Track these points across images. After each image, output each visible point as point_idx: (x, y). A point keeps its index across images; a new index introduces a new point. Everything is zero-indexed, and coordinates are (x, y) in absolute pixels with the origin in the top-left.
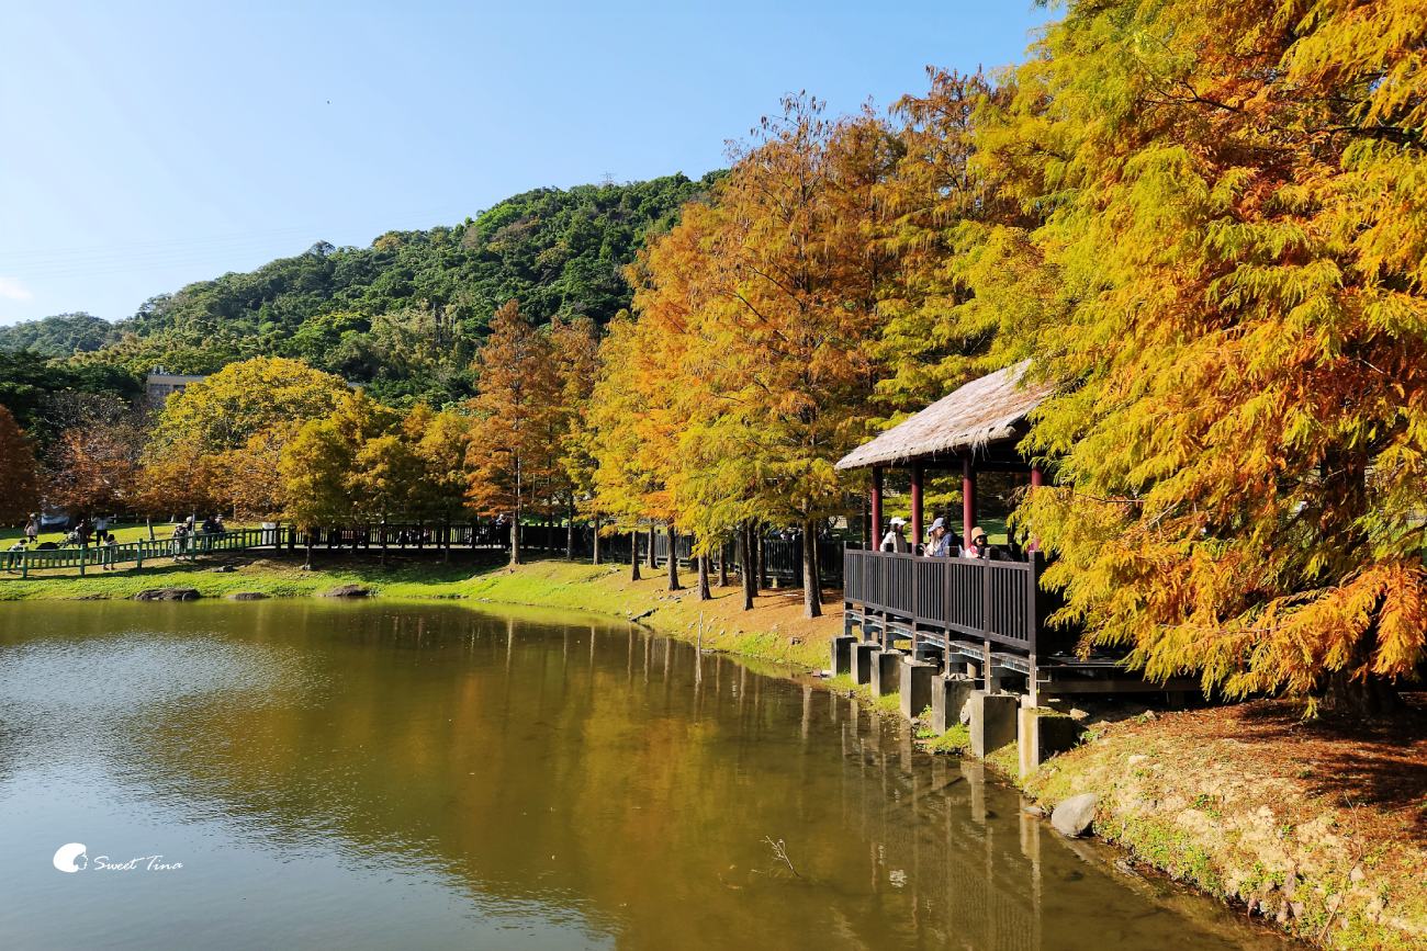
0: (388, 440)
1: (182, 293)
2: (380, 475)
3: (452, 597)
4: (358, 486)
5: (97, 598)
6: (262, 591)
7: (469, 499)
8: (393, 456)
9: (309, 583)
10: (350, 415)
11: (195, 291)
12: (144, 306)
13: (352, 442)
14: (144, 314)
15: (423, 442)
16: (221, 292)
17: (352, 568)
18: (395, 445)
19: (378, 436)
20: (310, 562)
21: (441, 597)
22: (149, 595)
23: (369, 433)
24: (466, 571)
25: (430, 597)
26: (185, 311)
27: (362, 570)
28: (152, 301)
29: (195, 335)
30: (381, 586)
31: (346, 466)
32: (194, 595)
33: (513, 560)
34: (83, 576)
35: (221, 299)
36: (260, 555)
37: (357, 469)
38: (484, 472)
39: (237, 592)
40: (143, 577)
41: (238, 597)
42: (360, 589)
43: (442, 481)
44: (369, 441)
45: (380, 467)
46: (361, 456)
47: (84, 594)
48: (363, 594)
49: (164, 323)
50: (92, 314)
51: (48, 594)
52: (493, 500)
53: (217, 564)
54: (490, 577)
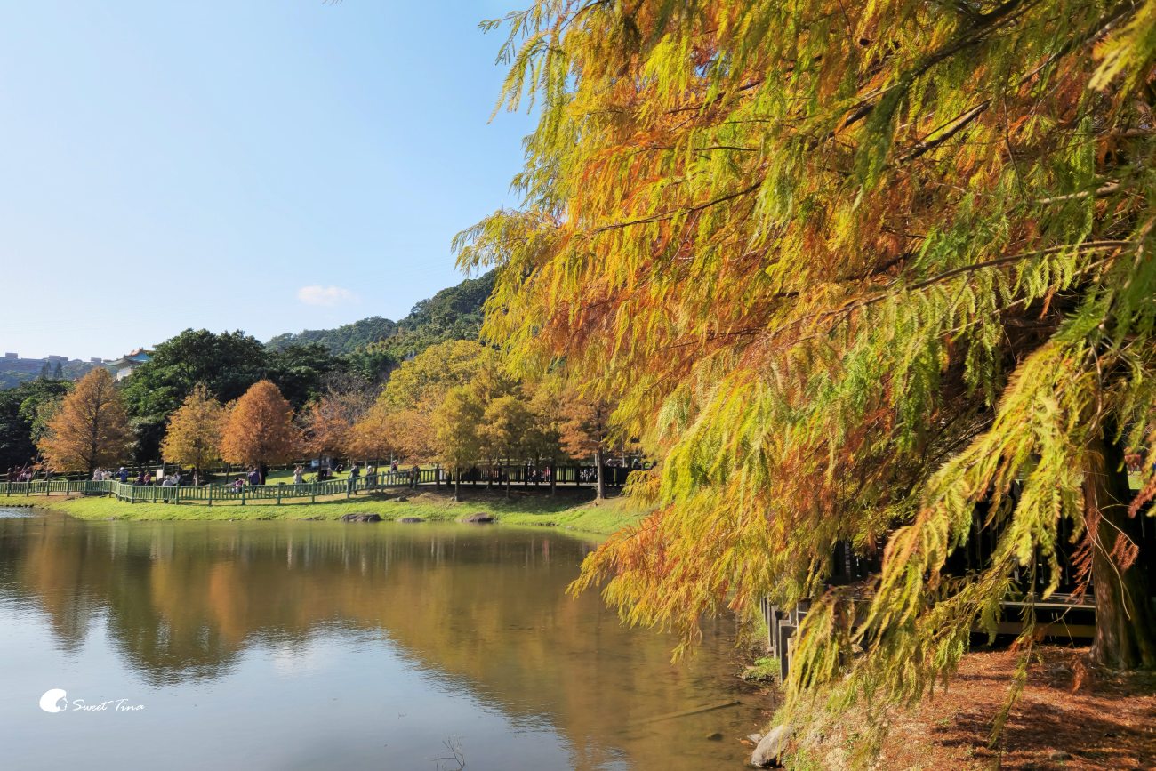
0: (508, 399)
1: (435, 298)
2: (501, 427)
3: (549, 524)
4: (485, 436)
5: (317, 519)
6: (420, 517)
7: (566, 445)
8: (511, 412)
9: (453, 511)
10: (485, 381)
11: (444, 295)
12: (414, 308)
13: (484, 402)
14: (414, 314)
15: (534, 400)
16: (459, 294)
17: (486, 500)
18: (513, 403)
19: (501, 396)
20: (458, 496)
21: (541, 524)
22: (349, 518)
23: (495, 395)
24: (567, 504)
25: (533, 524)
26: (437, 309)
27: (492, 501)
28: (418, 305)
29: (438, 327)
30: (501, 514)
31: (477, 421)
32: (376, 518)
33: (599, 495)
34: (314, 503)
35: (460, 300)
36: (426, 488)
37: (486, 423)
38: (575, 423)
39: (404, 517)
40: (349, 505)
41: (404, 520)
42: (487, 516)
43: (546, 430)
44: (494, 400)
45: (500, 420)
46: (488, 412)
47: (309, 516)
48: (489, 520)
49: (426, 320)
50: (384, 317)
51: (289, 516)
52: (583, 445)
53: (395, 496)
54: (579, 510)
